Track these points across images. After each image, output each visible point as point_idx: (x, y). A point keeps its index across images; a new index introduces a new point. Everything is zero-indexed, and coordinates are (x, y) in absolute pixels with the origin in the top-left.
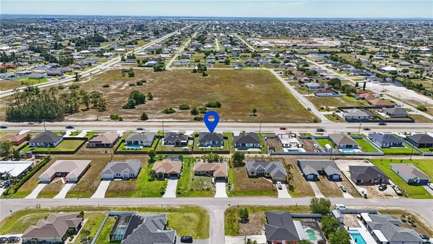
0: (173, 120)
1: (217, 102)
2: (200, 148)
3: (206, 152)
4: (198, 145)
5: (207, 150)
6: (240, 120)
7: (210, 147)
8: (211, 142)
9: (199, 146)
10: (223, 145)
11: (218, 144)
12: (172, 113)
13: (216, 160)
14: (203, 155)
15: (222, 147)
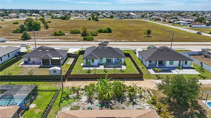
0: (59, 40)
1: (108, 28)
2: (84, 68)
3: (95, 77)
4: (82, 64)
5: (97, 73)
6: (135, 40)
7: (102, 67)
8: (104, 60)
9: (83, 66)
10: (125, 64)
11: (116, 63)
12: (62, 35)
13: (119, 97)
14: (88, 83)
15: (124, 68)
